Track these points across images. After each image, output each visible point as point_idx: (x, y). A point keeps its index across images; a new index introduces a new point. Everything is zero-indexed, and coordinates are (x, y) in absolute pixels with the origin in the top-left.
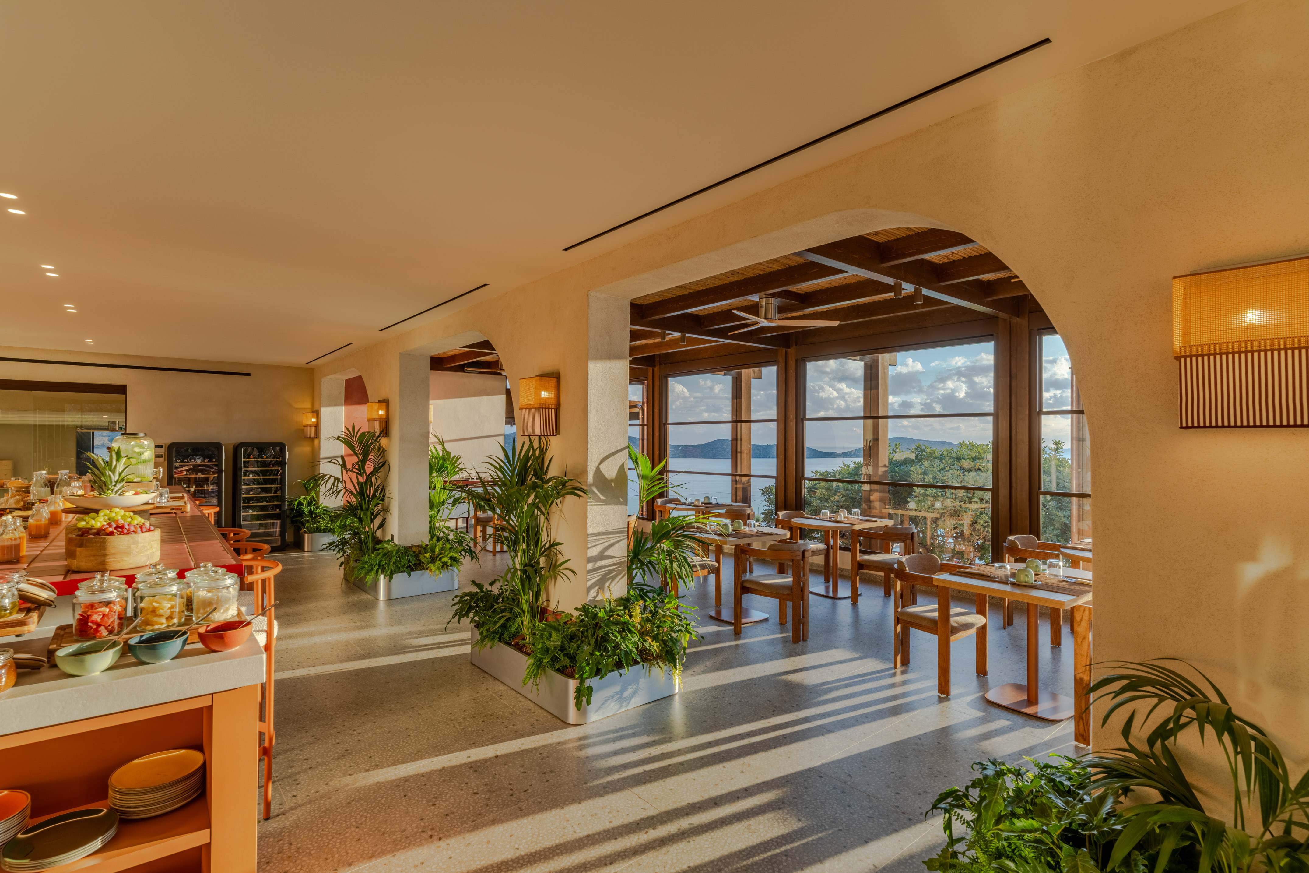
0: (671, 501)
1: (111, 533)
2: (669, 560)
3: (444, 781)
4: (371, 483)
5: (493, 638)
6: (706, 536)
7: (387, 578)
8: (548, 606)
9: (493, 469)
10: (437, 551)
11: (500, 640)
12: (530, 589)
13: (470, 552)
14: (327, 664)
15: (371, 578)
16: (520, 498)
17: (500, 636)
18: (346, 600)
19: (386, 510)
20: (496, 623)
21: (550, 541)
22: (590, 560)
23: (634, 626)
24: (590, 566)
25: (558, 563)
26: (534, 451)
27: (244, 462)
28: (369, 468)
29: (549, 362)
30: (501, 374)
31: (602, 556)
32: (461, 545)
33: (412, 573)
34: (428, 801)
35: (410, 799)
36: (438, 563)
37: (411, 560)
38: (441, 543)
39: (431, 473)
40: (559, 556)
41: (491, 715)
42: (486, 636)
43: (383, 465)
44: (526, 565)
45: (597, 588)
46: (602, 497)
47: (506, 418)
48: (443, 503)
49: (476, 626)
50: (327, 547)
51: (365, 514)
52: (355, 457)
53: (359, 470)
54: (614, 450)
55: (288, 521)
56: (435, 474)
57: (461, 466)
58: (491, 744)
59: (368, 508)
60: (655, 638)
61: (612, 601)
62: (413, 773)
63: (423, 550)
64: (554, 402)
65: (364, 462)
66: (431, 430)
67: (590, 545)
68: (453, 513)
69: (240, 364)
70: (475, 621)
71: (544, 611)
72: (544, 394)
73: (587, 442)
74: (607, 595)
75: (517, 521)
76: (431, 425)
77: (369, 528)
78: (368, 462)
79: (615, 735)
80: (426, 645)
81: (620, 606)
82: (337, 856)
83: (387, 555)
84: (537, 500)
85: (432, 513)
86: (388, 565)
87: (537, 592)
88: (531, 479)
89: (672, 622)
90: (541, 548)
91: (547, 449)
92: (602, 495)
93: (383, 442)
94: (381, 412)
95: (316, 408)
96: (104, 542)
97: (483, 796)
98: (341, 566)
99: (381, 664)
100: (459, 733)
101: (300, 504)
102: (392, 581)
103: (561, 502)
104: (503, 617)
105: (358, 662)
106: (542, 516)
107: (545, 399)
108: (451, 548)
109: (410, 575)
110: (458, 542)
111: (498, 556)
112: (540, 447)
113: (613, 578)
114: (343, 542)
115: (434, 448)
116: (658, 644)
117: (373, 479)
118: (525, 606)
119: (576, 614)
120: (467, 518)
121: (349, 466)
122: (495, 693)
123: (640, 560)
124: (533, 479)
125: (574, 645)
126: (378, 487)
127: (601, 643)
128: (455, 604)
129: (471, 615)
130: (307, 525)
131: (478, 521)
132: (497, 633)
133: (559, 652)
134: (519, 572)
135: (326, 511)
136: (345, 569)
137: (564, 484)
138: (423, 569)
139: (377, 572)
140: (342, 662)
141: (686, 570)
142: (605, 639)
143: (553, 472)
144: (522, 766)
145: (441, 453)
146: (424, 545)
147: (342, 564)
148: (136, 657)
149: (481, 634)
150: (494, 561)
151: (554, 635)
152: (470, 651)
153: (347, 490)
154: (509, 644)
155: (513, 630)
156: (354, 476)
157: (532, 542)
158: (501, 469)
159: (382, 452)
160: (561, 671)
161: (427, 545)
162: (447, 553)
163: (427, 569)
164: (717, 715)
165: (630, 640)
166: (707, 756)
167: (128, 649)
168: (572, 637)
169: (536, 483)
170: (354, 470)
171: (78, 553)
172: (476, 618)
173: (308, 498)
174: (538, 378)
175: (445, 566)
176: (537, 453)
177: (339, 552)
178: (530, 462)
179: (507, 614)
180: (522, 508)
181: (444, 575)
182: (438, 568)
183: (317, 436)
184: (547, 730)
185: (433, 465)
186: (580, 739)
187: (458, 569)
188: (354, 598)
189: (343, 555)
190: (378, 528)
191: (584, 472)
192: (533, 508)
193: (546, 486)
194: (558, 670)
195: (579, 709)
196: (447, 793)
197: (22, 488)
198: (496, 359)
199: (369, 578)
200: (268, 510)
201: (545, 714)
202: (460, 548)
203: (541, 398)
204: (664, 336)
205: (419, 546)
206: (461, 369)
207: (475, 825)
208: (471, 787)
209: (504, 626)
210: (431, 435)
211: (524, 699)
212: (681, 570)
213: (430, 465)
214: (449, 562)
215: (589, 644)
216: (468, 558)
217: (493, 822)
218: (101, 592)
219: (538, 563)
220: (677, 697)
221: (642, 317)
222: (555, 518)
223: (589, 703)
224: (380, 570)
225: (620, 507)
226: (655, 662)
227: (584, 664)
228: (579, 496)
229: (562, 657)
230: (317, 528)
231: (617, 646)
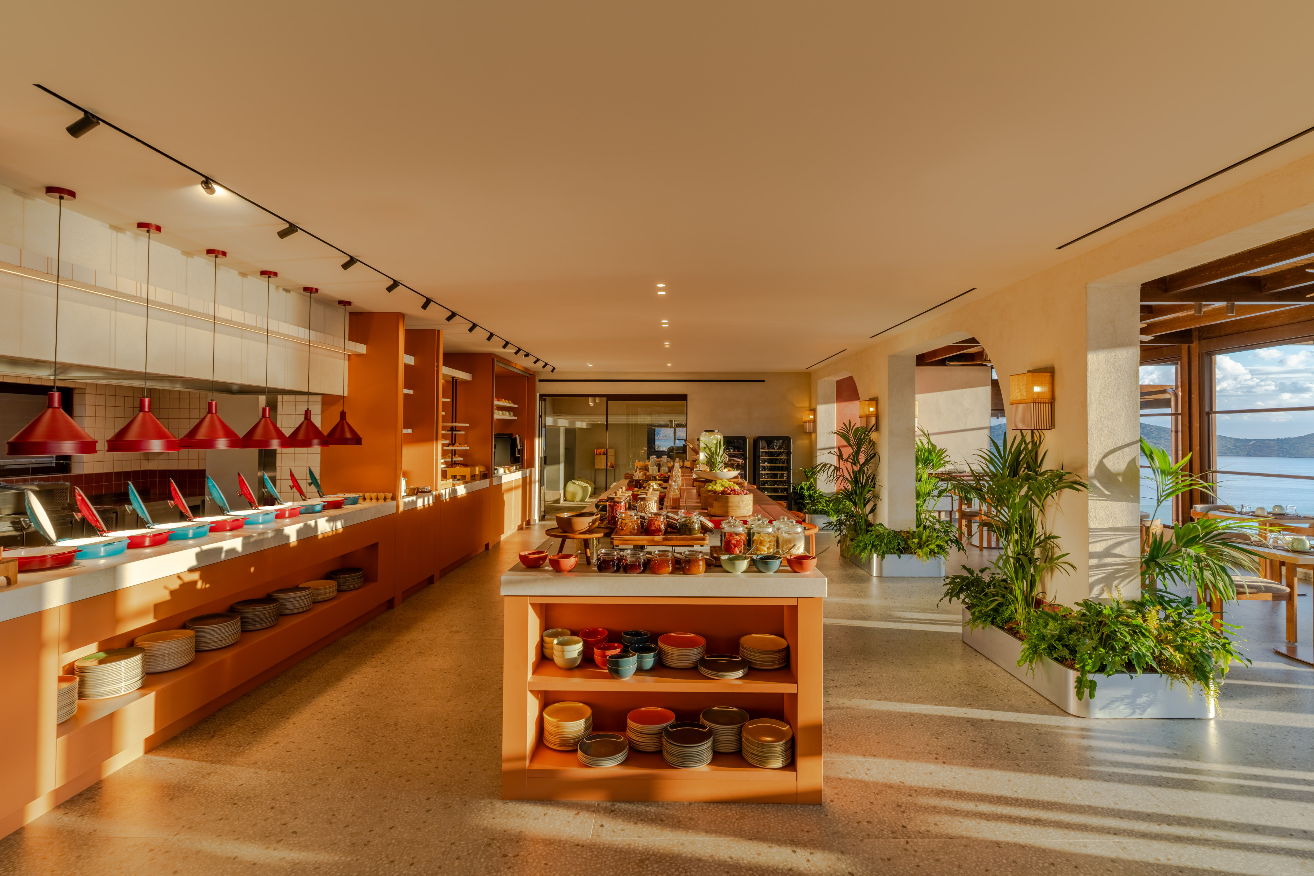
0: (1218, 508)
1: (730, 494)
2: (1199, 567)
3: (944, 724)
4: (864, 472)
5: (985, 620)
6: (1266, 550)
7: (880, 557)
8: (1044, 598)
9: (983, 461)
10: (924, 538)
11: (992, 623)
12: (1024, 578)
13: (958, 542)
14: (837, 618)
15: (865, 555)
16: (1012, 489)
17: (993, 619)
18: (845, 572)
19: (876, 497)
20: (987, 606)
21: (1045, 534)
22: (1092, 555)
23: (1150, 632)
24: (1093, 562)
25: (1055, 556)
26: (1027, 444)
27: (762, 452)
28: (862, 458)
29: (1042, 359)
30: (986, 365)
31: (1107, 553)
32: (948, 535)
33: (901, 555)
34: (932, 735)
35: (916, 729)
36: (926, 549)
37: (901, 543)
38: (928, 531)
39: (917, 464)
40: (1056, 550)
41: (985, 687)
42: (978, 618)
43: (873, 456)
44: (1019, 554)
45: (1101, 586)
46: (1107, 493)
47: (992, 410)
48: (929, 493)
49: (968, 608)
50: (827, 526)
51: (859, 499)
52: (850, 448)
53: (853, 460)
54: (1121, 444)
55: (793, 502)
56: (920, 466)
57: (947, 459)
58: (987, 709)
59: (861, 495)
60: (1178, 648)
61: (1121, 602)
62: (916, 712)
63: (910, 536)
64: (1048, 396)
65: (858, 452)
66: (917, 425)
67: (1092, 540)
68: (939, 504)
69: (757, 373)
70: (967, 603)
71: (1039, 603)
72: (1037, 389)
73: (1087, 436)
74: (1115, 595)
75: (1009, 511)
76: (916, 420)
77: (863, 511)
78: (861, 454)
79: (1125, 737)
80: (919, 619)
81: (1132, 609)
82: (864, 747)
83: (880, 536)
84: (1031, 492)
85: (919, 502)
86: (881, 545)
87: (1031, 581)
88: (1022, 472)
89: (1204, 637)
90: (1036, 540)
91: (1040, 443)
92: (1107, 490)
93: (874, 436)
94: (872, 409)
95: (813, 406)
96: (727, 499)
97: (981, 745)
98: (838, 543)
99: (880, 627)
100: (955, 693)
101: (802, 488)
102: (884, 560)
103: (1059, 496)
104: (995, 600)
105: (861, 621)
106: (1036, 508)
107: (1038, 393)
108: (938, 536)
109: (900, 557)
110: (944, 532)
111: (985, 552)
112: (1033, 441)
113: (1124, 578)
114: (840, 523)
115: (921, 441)
116: (1182, 656)
117: (865, 469)
118: (1019, 594)
119: (1076, 609)
120: (951, 512)
121: (845, 457)
122: (989, 671)
123: (1158, 564)
124: (1026, 471)
125: (1074, 637)
126: (869, 476)
127: (1107, 641)
128: (946, 584)
129: (962, 597)
130: (807, 507)
131: (963, 515)
132: (989, 616)
133: (1057, 642)
134: (1011, 560)
135: (821, 496)
136: (841, 547)
137: (1061, 477)
138: (911, 553)
139: (871, 550)
140: (848, 619)
141: (1223, 580)
142: (1112, 636)
143: (1048, 465)
144: (1018, 734)
145: (926, 446)
146: (912, 532)
147: (839, 541)
148: (757, 568)
149: (973, 614)
150: (981, 556)
151: (1051, 624)
152: (961, 631)
153: (844, 478)
154: (1002, 628)
155: (1006, 614)
156: (849, 465)
157: (1025, 534)
158: (991, 461)
159: (873, 444)
160: (1061, 660)
161: (914, 532)
162: (933, 541)
163: (915, 553)
164: (1270, 753)
165: (1144, 644)
166: (1249, 787)
167: (753, 562)
168: (1071, 630)
169: (1029, 475)
170: (849, 460)
171: (714, 505)
172: (967, 600)
173: (808, 483)
174: (1030, 374)
175: (932, 552)
176: (1030, 446)
177: (836, 531)
178: (1023, 455)
179: (1001, 600)
180: (1014, 499)
181: (931, 561)
182: (926, 554)
183: (815, 431)
184: (1045, 713)
185: (919, 458)
186: (1083, 729)
187: (944, 557)
188: (851, 571)
189: (840, 534)
190: (870, 513)
191: (1084, 466)
192: (1026, 500)
193: (1040, 478)
194: (1056, 659)
195: (1080, 699)
196: (948, 734)
197: (643, 466)
198: (981, 350)
199: (864, 556)
200: (778, 492)
201: (1042, 699)
202: (947, 538)
203: (1033, 393)
204: (1200, 307)
205: (908, 532)
206: (943, 363)
207: (975, 763)
208: (969, 735)
209: (996, 610)
210: (917, 429)
211: (1019, 682)
212: (1215, 578)
213: (916, 457)
214: (936, 550)
215: (1092, 639)
216: (954, 547)
217: (991, 766)
218: (735, 526)
219: (1033, 553)
220: (1212, 724)
221: (1166, 291)
222: (1050, 511)
223: (1092, 696)
224: (873, 550)
225: (1130, 504)
226: (1179, 676)
227: (1086, 656)
228: (1078, 490)
229: (1061, 647)
230: (815, 510)
231: (1126, 647)
